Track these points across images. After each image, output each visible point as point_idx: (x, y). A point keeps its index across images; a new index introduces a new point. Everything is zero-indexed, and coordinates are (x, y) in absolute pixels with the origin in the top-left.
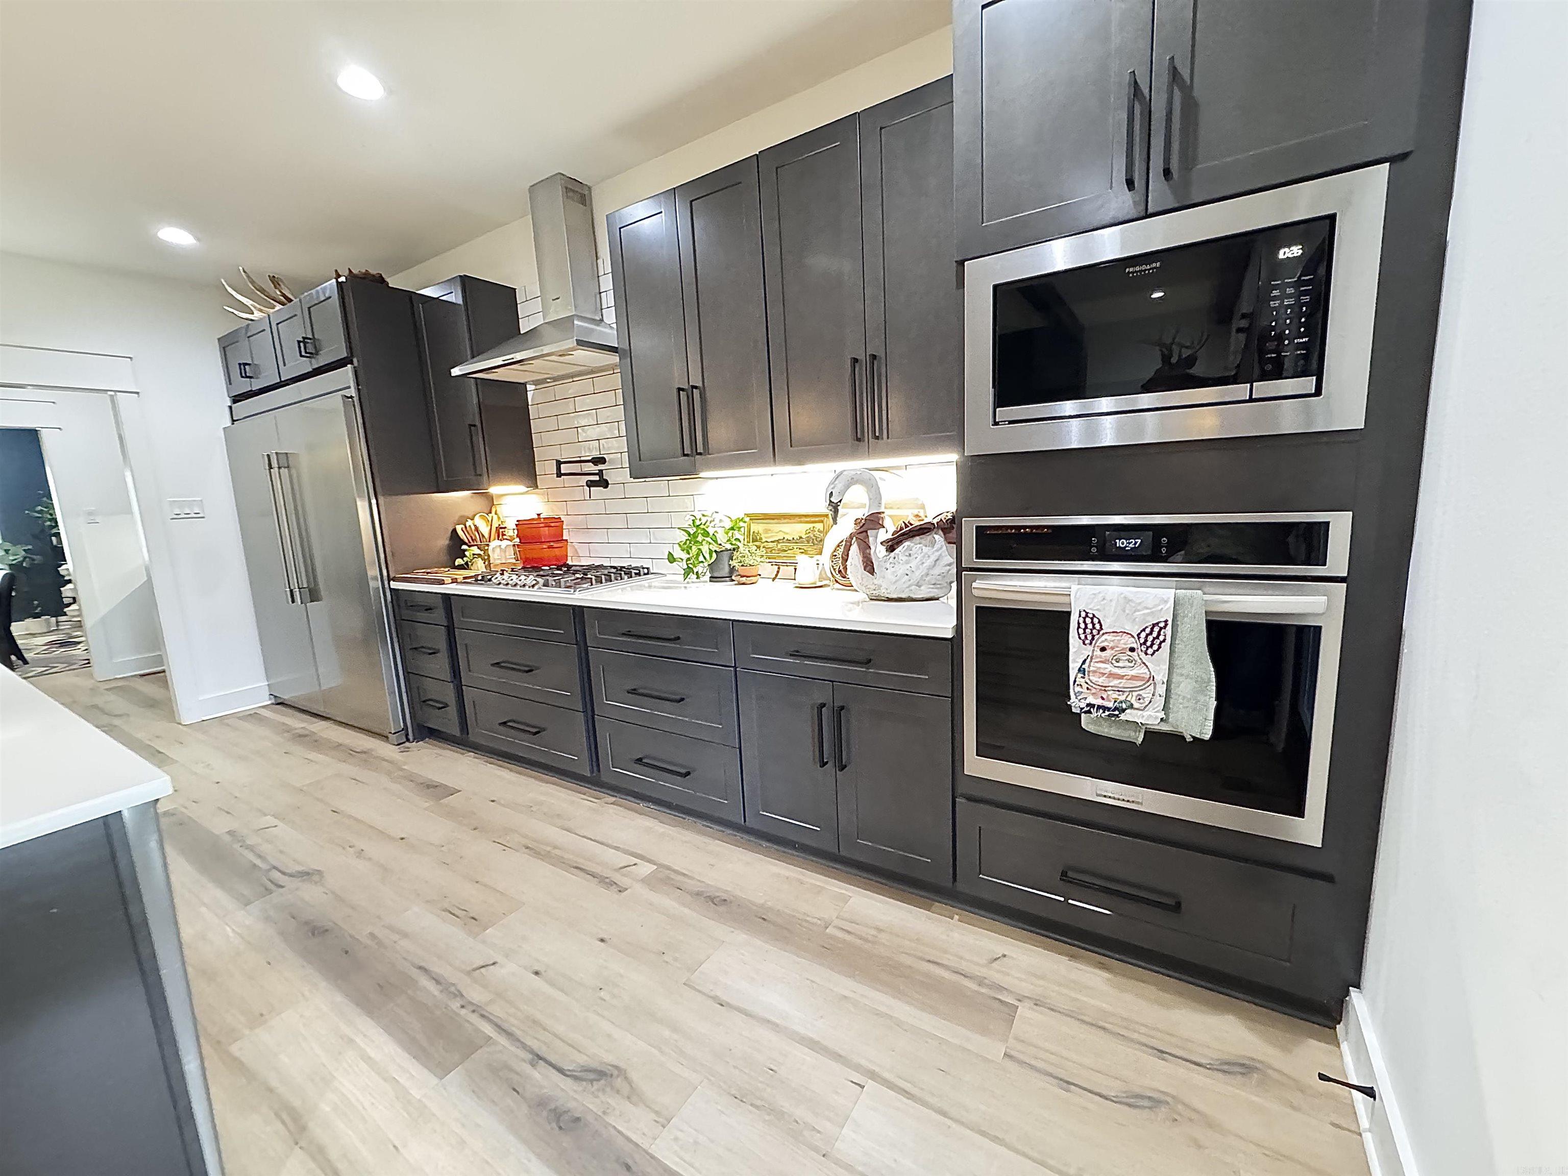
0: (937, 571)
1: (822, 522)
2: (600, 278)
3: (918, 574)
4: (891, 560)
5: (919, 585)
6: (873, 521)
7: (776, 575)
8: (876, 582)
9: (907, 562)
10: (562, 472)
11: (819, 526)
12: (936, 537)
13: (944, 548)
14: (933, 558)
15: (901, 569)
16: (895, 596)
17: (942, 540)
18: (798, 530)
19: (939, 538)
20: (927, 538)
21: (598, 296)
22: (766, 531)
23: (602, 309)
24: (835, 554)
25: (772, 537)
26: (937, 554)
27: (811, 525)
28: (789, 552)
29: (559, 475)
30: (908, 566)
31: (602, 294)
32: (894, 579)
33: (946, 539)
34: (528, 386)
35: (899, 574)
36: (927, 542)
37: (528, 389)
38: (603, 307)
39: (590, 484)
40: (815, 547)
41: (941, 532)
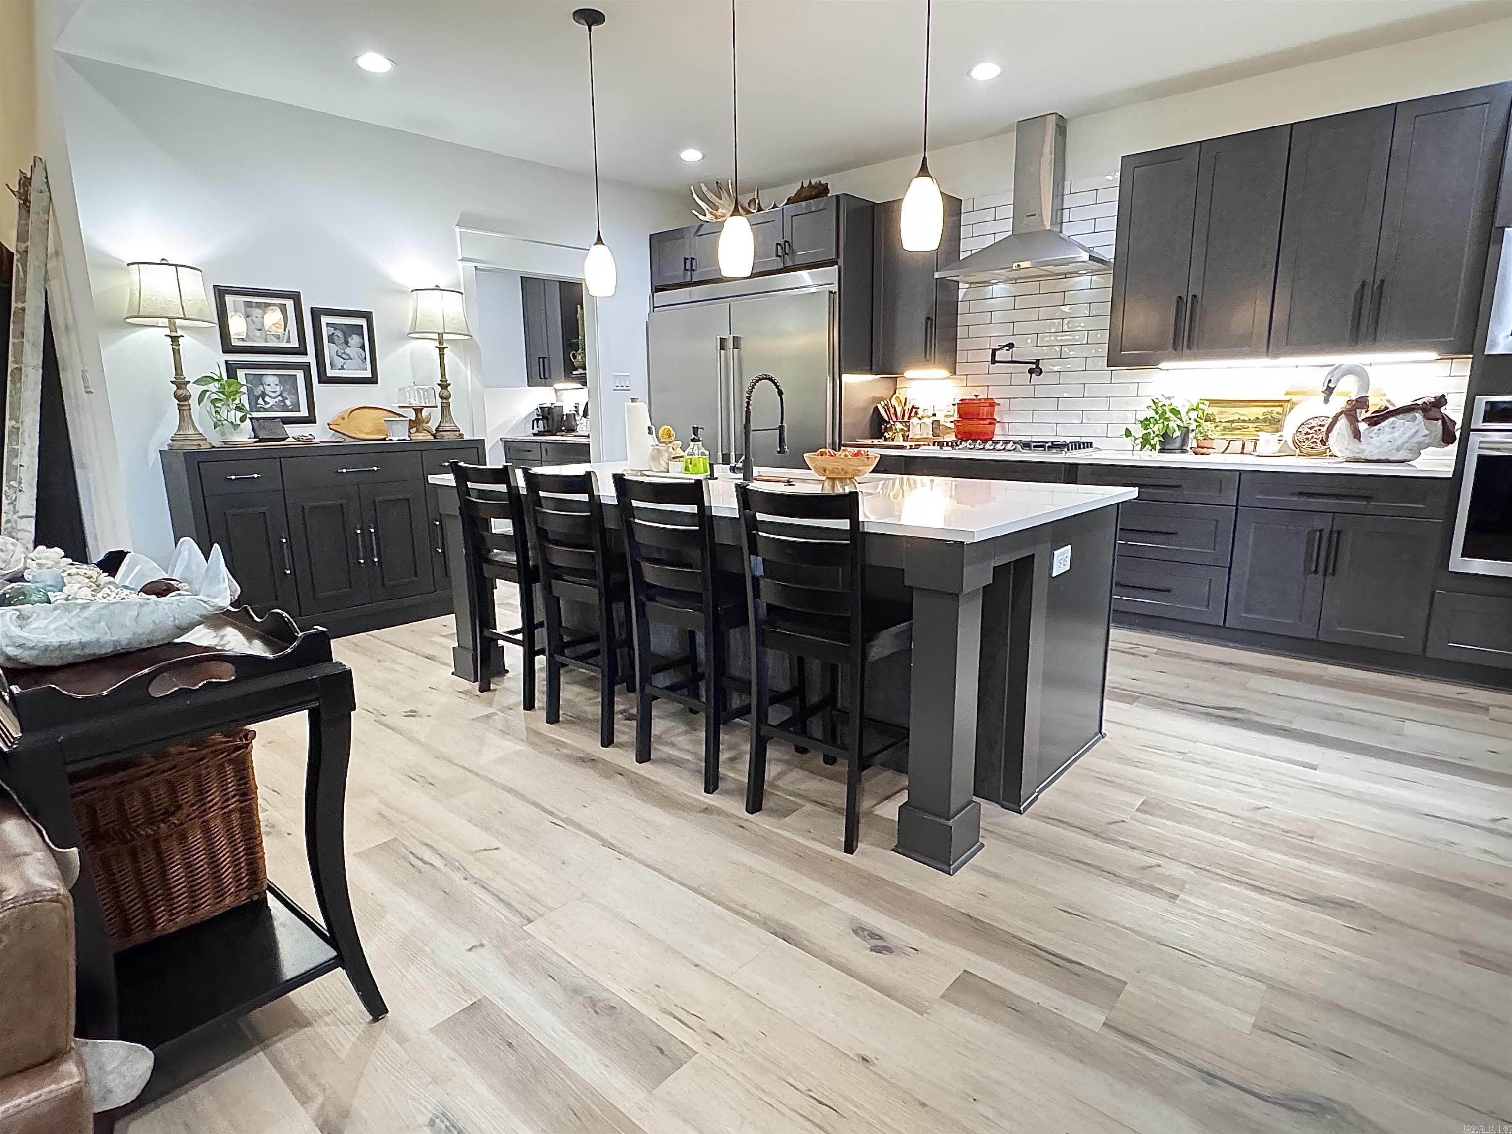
0: (1415, 440)
1: (1281, 406)
2: (1065, 197)
3: (1399, 442)
4: (1375, 431)
5: (1398, 450)
6: (1362, 402)
7: (1226, 449)
8: (1361, 447)
9: (1392, 433)
10: (996, 359)
11: (1279, 410)
12: (1417, 415)
13: (1423, 423)
14: (1413, 431)
15: (1385, 437)
16: (1375, 458)
17: (1422, 417)
18: (1258, 412)
19: (1419, 416)
20: (1409, 416)
21: (1059, 212)
22: (1221, 413)
23: (1062, 223)
24: (1299, 430)
25: (1225, 418)
26: (1417, 427)
27: (1270, 409)
28: (1244, 430)
29: (994, 361)
30: (1391, 436)
31: (1064, 211)
32: (1378, 445)
33: (1424, 417)
34: (960, 284)
35: (1384, 441)
36: (1409, 419)
37: (960, 287)
38: (1064, 221)
39: (1031, 371)
40: (1272, 426)
41: (1420, 412)
